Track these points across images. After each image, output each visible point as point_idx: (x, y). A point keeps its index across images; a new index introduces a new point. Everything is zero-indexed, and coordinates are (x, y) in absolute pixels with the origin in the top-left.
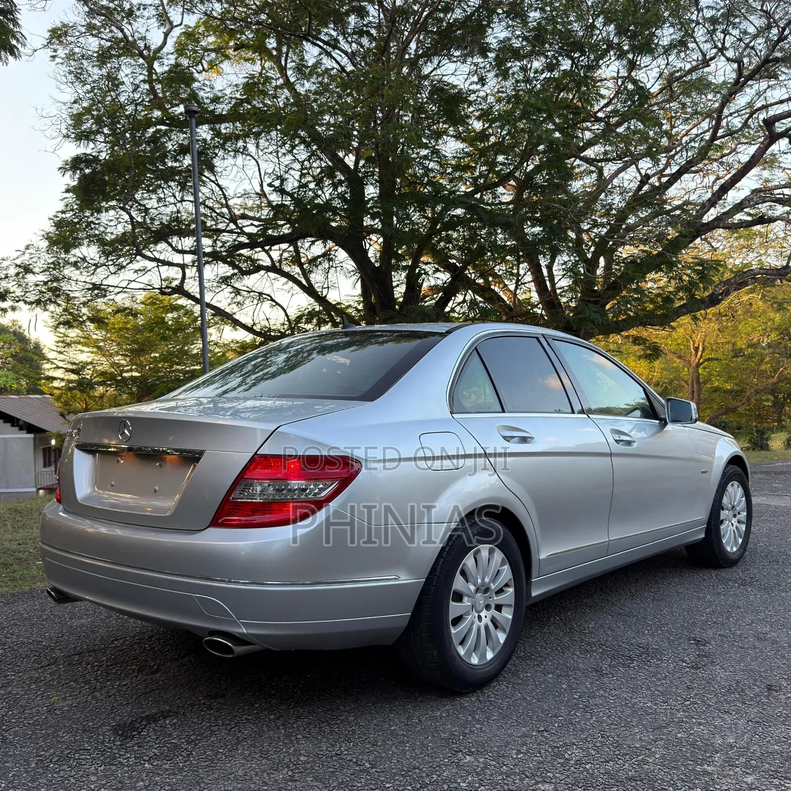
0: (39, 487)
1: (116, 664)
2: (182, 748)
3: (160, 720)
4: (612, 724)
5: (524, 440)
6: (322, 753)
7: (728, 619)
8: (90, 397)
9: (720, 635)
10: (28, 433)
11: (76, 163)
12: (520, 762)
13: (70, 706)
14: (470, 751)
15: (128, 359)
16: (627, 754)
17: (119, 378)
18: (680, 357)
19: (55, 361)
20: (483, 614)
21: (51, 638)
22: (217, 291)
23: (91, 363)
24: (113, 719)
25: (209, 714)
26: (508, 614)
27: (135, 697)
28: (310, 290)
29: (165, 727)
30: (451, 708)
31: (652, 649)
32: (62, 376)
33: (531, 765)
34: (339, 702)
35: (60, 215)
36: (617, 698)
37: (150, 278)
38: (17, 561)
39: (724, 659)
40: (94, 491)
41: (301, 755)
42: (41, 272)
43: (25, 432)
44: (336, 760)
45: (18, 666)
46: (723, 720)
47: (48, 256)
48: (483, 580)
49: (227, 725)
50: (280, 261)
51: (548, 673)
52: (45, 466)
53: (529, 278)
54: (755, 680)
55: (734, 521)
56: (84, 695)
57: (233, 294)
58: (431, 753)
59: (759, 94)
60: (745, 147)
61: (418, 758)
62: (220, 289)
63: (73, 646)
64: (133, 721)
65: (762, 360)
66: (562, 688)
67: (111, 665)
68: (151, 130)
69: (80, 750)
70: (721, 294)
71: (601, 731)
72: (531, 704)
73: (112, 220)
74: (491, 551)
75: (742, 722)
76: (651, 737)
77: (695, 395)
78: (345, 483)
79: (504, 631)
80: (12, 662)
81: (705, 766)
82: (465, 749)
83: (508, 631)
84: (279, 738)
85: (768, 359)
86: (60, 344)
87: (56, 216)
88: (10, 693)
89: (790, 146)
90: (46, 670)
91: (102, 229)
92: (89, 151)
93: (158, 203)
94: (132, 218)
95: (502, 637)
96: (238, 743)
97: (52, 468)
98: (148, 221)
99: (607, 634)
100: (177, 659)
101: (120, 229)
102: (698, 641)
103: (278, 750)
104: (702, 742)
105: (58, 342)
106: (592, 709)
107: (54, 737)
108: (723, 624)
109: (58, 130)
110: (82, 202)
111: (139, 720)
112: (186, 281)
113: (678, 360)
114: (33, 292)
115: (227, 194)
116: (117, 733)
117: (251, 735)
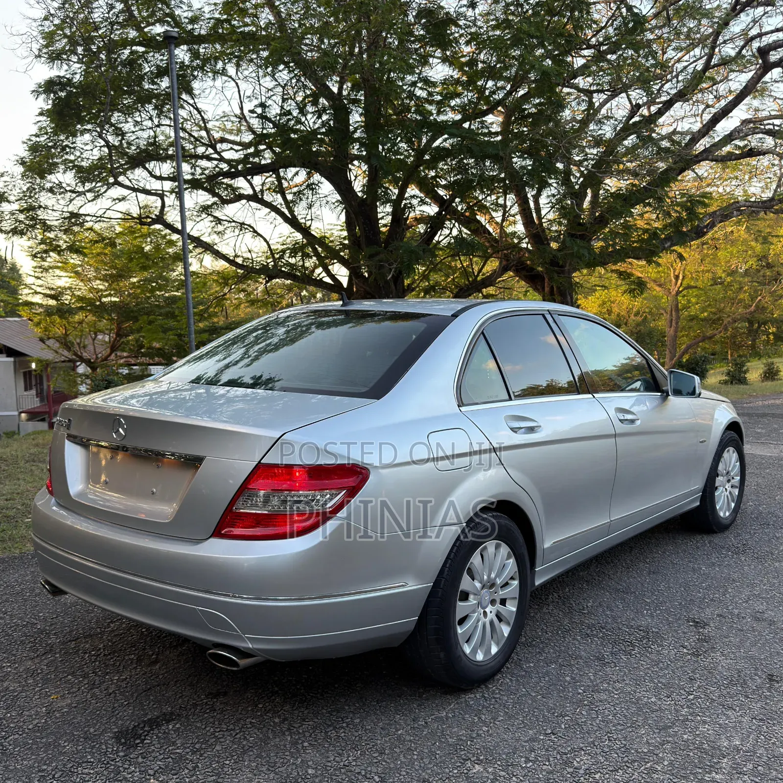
0: (21, 410)
1: (114, 652)
2: (187, 759)
3: (163, 725)
4: (619, 724)
5: (531, 430)
6: (330, 764)
7: (725, 595)
8: (69, 323)
9: (718, 615)
10: (8, 356)
11: (50, 86)
12: (529, 771)
13: (69, 705)
14: (479, 760)
15: (107, 284)
16: (635, 761)
17: (98, 303)
18: (660, 285)
19: (33, 287)
20: (488, 610)
21: (45, 619)
22: (198, 220)
23: (70, 288)
24: (115, 724)
25: (212, 717)
26: (512, 607)
27: (135, 695)
28: (293, 222)
29: (168, 733)
30: (457, 706)
31: (653, 632)
32: (40, 302)
33: (541, 776)
34: (343, 700)
35: (33, 138)
36: (622, 692)
37: (129, 206)
38: (5, 519)
39: (723, 643)
40: (88, 488)
41: (308, 767)
42: (17, 201)
43: (5, 355)
44: (344, 774)
45: (14, 655)
46: (728, 717)
47: (23, 182)
48: (489, 576)
49: (232, 730)
50: (262, 191)
51: (551, 663)
52: (26, 390)
53: (515, 209)
54: (756, 669)
55: (728, 486)
56: (83, 693)
57: (214, 223)
58: (440, 762)
59: (755, 21)
60: (736, 74)
61: (428, 769)
62: (200, 218)
63: (68, 630)
64: (135, 726)
65: (741, 288)
66: (566, 681)
67: (109, 654)
68: (127, 52)
69: (83, 762)
70: (706, 227)
71: (608, 732)
72: (536, 701)
73: (87, 144)
74: (497, 547)
75: (746, 719)
76: (658, 739)
77: (674, 324)
78: (352, 492)
79: (508, 624)
80: (7, 650)
81: (714, 774)
82: (474, 756)
83: (512, 624)
84: (285, 746)
85: (746, 288)
86: (37, 270)
87: (30, 140)
88: (7, 688)
89: (782, 75)
90: (42, 661)
91: (78, 154)
92: (62, 74)
93: (135, 127)
94: (107, 142)
95: (506, 630)
96: (244, 752)
97: (33, 392)
98: (125, 145)
99: (607, 615)
100: (176, 647)
101: (96, 154)
102: (697, 622)
103: (285, 761)
104: (708, 745)
105: (35, 267)
106: (597, 706)
107: (55, 747)
108: (721, 601)
109: (29, 49)
110: (57, 126)
111: (142, 725)
112: (166, 209)
113: (658, 289)
114: (9, 221)
115: (205, 117)
116: (120, 741)
117: (256, 743)
